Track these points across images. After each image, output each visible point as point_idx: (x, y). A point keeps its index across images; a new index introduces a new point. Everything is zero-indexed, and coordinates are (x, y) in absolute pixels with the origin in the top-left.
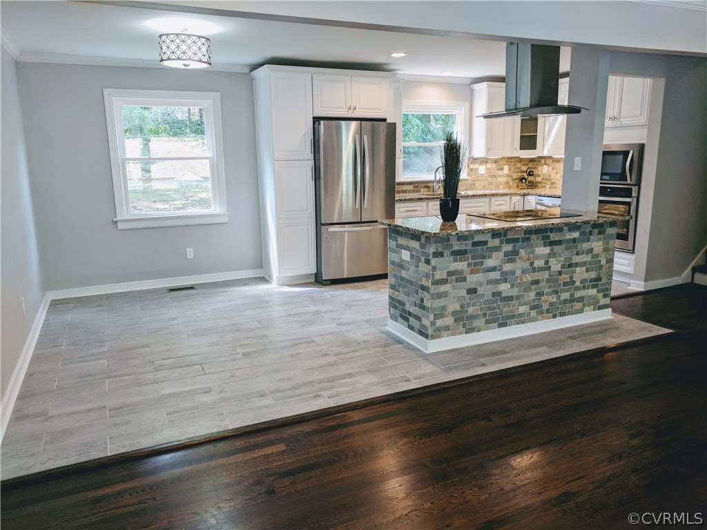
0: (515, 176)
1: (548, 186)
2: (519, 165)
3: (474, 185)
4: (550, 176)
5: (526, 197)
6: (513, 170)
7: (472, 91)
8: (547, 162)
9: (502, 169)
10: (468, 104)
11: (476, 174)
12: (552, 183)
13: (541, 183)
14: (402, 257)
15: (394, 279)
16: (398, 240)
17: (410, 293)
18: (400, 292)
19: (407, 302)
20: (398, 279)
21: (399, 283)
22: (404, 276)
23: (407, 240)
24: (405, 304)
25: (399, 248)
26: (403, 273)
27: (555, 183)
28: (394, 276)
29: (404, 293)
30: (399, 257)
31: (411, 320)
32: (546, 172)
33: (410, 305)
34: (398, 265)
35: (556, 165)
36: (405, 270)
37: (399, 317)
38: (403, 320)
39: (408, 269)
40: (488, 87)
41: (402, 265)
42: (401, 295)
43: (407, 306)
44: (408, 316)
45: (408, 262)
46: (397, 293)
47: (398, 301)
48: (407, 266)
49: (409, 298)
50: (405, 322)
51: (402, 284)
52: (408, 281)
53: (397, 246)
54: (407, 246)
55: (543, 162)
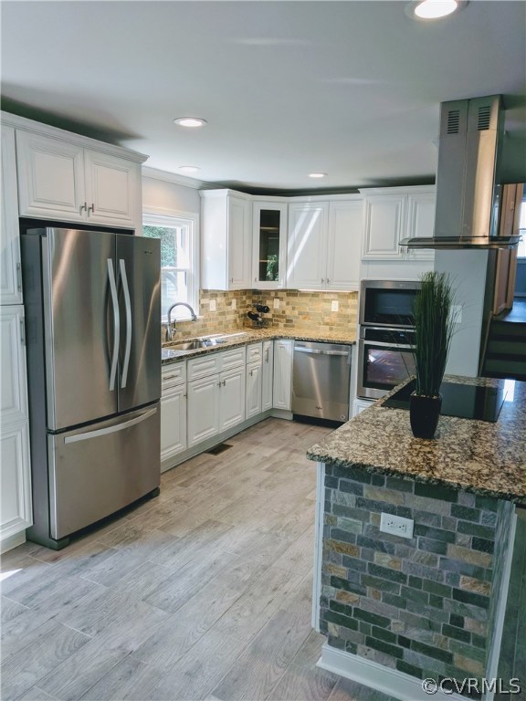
0: (242, 311)
1: (281, 325)
2: (244, 298)
3: (205, 326)
4: (284, 312)
5: (277, 342)
6: (239, 305)
7: (201, 198)
8: (279, 296)
9: (230, 304)
10: (198, 215)
11: (207, 311)
12: (288, 321)
13: (271, 320)
14: (382, 528)
15: (345, 568)
16: (365, 491)
17: (408, 601)
18: (365, 595)
19: (393, 617)
20: (363, 568)
21: (364, 577)
22: (385, 565)
23: (401, 493)
24: (387, 622)
25: (368, 507)
26: (383, 560)
27: (292, 321)
28: (347, 562)
29: (387, 600)
30: (369, 526)
31: (409, 655)
32: (278, 307)
33: (406, 625)
34: (362, 541)
35: (292, 299)
36: (392, 553)
37: (363, 644)
38: (373, 651)
39: (404, 554)
40: (229, 195)
41: (377, 542)
42: (372, 602)
43: (396, 627)
44: (397, 645)
45: (406, 541)
46: (356, 596)
47: (358, 613)
48: (398, 547)
49: (406, 611)
50: (386, 656)
51: (378, 580)
52: (401, 577)
53: (360, 503)
54: (399, 508)
55: (273, 294)
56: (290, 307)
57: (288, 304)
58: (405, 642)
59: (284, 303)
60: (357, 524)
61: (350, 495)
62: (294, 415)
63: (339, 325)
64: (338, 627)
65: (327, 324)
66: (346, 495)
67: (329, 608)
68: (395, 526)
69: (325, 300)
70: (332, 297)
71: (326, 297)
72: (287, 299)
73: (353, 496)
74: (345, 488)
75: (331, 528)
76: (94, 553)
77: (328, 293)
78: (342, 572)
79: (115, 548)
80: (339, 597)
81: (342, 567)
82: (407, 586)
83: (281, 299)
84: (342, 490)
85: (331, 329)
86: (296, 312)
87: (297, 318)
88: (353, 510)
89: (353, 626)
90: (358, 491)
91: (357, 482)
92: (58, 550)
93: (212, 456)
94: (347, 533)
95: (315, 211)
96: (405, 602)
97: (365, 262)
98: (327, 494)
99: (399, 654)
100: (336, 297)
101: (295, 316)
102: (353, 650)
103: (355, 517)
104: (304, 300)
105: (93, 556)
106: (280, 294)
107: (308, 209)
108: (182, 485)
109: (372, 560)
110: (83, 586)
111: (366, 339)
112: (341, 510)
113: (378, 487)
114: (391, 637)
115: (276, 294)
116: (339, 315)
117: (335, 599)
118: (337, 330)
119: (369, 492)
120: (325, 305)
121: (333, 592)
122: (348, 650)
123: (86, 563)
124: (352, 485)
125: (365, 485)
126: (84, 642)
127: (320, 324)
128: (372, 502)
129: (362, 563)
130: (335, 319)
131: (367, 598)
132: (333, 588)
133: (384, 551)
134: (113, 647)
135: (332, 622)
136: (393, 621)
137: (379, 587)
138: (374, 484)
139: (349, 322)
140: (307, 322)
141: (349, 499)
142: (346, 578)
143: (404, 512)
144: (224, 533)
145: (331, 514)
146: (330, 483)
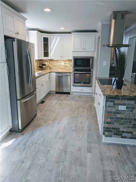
0: (37, 66)
1: (48, 69)
2: (38, 62)
4: (49, 66)
5: (51, 73)
6: (37, 64)
7: (28, 33)
12: (50, 68)
13: (45, 68)
14: (119, 109)
15: (110, 119)
16: (115, 102)
17: (124, 123)
18: (114, 124)
19: (120, 127)
20: (114, 119)
21: (114, 120)
22: (119, 117)
23: (124, 101)
24: (119, 129)
25: (116, 105)
26: (119, 116)
27: (51, 68)
28: (110, 118)
29: (119, 124)
30: (116, 109)
31: (124, 134)
32: (47, 64)
33: (124, 128)
34: (114, 113)
35: (51, 62)
36: (121, 114)
37: (113, 135)
38: (116, 136)
39: (123, 114)
40: (37, 32)
41: (118, 112)
42: (116, 125)
43: (121, 129)
44: (121, 133)
45: (124, 111)
46: (112, 125)
47: (113, 128)
48: (122, 112)
49: (124, 125)
50: (118, 136)
51: (117, 120)
52: (123, 119)
53: (114, 104)
54: (123, 104)
55: (45, 61)
56: (50, 64)
57: (50, 63)
58: (123, 132)
59: (49, 63)
60: (113, 109)
61: (112, 103)
62: (56, 92)
63: (64, 68)
64: (107, 133)
65: (61, 68)
66: (111, 103)
67: (105, 129)
68: (122, 108)
69: (60, 62)
70: (62, 61)
71: (60, 61)
72: (49, 62)
73: (113, 103)
74: (111, 101)
75: (107, 111)
76: (32, 131)
77: (61, 60)
78: (109, 120)
79: (37, 129)
80: (108, 126)
81: (109, 119)
82: (124, 120)
83: (48, 62)
84: (110, 102)
85: (62, 70)
86: (52, 65)
87: (53, 67)
88: (112, 106)
89: (111, 131)
90: (114, 102)
91: (113, 100)
92: (22, 132)
93: (42, 104)
94: (111, 112)
95: (58, 38)
96: (123, 124)
97: (73, 52)
98: (106, 103)
99: (122, 135)
100: (63, 61)
101: (52, 67)
102: (111, 137)
103: (113, 108)
104: (54, 62)
105: (33, 132)
106: (47, 61)
107: (56, 38)
108: (40, 112)
109: (116, 116)
110: (37, 139)
111: (74, 71)
112: (109, 107)
113: (118, 100)
114: (120, 132)
115: (46, 61)
116: (64, 66)
117: (107, 127)
118: (64, 70)
119: (116, 101)
120: (60, 63)
121: (106, 125)
122: (110, 137)
123: (32, 134)
124: (112, 100)
125: (115, 100)
126: (49, 150)
127: (59, 68)
128: (117, 103)
129: (114, 117)
130: (63, 67)
131: (115, 125)
132: (107, 124)
133: (119, 114)
134: (57, 150)
135: (106, 132)
136: (120, 128)
137: (118, 122)
138: (117, 100)
139: (67, 67)
140: (55, 68)
141: (112, 104)
142: (110, 121)
143: (124, 105)
144: (61, 121)
145: (107, 108)
146: (107, 101)
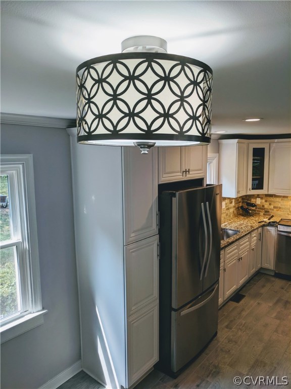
1: (262, 214)
6: (236, 202)
7: (219, 144)
8: (260, 196)
9: (231, 203)
10: (218, 155)
27: (269, 211)
32: (259, 203)
35: (269, 199)
40: (238, 143)
55: (256, 196)
56: (268, 203)
57: (266, 201)
62: (275, 273)
72: (265, 198)
76: (197, 383)
79: (209, 379)
83: (262, 198)
92: (175, 378)
93: (235, 304)
101: (271, 209)
104: (278, 200)
105: (198, 386)
127: (288, 214)
